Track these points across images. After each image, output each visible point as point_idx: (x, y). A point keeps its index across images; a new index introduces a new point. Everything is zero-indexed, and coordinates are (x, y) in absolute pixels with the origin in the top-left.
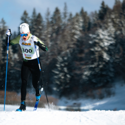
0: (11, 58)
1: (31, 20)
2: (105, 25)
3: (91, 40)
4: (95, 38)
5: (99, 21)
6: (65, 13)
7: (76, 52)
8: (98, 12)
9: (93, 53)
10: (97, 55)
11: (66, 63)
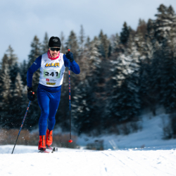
0: (21, 91)
1: (43, 46)
2: (129, 50)
3: (111, 67)
4: (116, 65)
5: (122, 45)
6: (82, 38)
7: (96, 81)
8: (119, 35)
9: (115, 82)
10: (120, 84)
11: (85, 95)
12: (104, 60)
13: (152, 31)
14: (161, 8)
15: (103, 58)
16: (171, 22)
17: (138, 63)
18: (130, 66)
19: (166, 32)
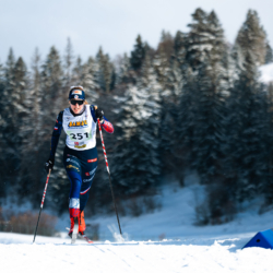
1: (6, 70)
2: (144, 79)
3: (116, 107)
4: (123, 103)
5: (132, 72)
6: (68, 58)
8: (129, 55)
9: (119, 131)
10: (128, 134)
12: (103, 95)
13: (183, 51)
14: (198, 14)
15: (102, 91)
16: (212, 38)
17: (158, 102)
18: (145, 106)
19: (204, 54)
